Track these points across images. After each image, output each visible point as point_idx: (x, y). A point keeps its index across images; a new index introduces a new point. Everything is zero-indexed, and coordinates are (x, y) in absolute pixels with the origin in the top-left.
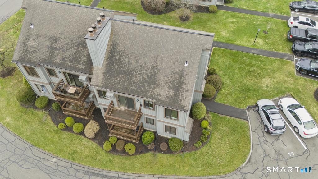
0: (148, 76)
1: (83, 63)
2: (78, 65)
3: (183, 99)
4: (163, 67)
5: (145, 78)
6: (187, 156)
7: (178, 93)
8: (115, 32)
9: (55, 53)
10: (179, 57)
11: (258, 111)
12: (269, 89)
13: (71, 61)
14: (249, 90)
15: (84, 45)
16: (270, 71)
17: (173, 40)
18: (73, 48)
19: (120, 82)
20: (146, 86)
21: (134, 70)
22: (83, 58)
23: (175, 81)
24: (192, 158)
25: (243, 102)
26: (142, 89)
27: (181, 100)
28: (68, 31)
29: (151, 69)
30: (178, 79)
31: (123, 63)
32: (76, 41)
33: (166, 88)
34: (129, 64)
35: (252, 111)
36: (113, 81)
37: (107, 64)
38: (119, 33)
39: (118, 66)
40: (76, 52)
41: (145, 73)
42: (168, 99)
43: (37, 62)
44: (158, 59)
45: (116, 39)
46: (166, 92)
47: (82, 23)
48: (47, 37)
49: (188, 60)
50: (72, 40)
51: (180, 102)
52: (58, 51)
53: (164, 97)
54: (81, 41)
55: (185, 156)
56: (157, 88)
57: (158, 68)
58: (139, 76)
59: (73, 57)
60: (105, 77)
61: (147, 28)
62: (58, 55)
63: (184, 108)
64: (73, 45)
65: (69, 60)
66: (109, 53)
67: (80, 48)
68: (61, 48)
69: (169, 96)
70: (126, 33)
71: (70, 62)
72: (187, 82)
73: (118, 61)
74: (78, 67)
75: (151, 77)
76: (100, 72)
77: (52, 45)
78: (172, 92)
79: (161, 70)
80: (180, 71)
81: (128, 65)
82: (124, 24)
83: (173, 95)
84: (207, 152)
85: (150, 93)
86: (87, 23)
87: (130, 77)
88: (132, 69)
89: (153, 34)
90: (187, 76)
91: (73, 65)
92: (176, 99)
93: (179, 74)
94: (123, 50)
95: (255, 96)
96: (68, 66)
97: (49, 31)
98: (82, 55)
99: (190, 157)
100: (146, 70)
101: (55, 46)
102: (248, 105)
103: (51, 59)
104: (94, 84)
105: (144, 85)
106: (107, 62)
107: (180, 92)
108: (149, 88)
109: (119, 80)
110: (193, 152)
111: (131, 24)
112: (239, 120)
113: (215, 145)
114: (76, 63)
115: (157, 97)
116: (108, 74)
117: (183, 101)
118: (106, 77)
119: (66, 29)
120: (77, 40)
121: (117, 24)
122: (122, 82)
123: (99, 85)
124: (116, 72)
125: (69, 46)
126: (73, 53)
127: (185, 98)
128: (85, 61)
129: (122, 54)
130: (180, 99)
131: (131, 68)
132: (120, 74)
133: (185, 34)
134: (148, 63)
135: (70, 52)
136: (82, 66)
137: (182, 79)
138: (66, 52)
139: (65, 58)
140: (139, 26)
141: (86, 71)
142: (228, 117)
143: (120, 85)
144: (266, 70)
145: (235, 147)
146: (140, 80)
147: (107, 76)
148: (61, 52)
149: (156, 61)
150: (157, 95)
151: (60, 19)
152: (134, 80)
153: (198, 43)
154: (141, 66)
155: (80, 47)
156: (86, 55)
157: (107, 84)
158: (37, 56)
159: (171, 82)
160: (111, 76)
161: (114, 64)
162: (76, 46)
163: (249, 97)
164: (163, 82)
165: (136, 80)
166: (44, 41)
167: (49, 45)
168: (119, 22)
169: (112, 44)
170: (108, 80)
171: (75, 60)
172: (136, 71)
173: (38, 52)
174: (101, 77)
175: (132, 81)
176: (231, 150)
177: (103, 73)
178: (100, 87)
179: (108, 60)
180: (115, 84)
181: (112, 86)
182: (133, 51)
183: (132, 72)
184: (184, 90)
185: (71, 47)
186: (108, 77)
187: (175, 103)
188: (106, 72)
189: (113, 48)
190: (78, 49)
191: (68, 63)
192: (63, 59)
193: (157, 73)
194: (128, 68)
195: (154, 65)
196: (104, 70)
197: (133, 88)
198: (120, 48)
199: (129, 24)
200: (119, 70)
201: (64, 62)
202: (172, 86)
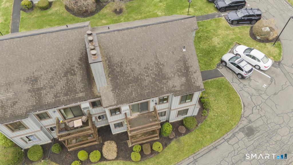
1: (80, 90)
2: (77, 95)
4: (166, 60)
5: (154, 78)
6: (202, 127)
7: (188, 77)
8: (103, 46)
9: (42, 94)
10: (175, 46)
11: (226, 65)
12: (221, 45)
13: (66, 94)
14: (209, 52)
15: (72, 71)
16: (213, 31)
17: (163, 32)
18: (61, 81)
19: (132, 92)
20: (159, 84)
21: (140, 74)
22: (79, 86)
23: (182, 68)
24: (207, 127)
25: (211, 63)
26: (156, 89)
27: (194, 82)
28: (45, 64)
29: (155, 67)
30: (183, 65)
31: (126, 72)
32: (61, 72)
33: (177, 78)
34: (133, 71)
35: (221, 67)
36: (125, 94)
37: (111, 80)
38: (108, 45)
39: (123, 77)
40: (67, 83)
41: (152, 73)
42: (183, 87)
43: (25, 113)
44: (158, 55)
45: (108, 53)
46: (179, 81)
47: (57, 50)
48: (22, 81)
49: (186, 46)
50: (55, 73)
51: (194, 85)
52: (44, 91)
53: (178, 86)
54: (67, 69)
55: (201, 128)
56: (169, 81)
57: (161, 63)
58: (148, 77)
59: (66, 89)
60: (115, 94)
61: (134, 30)
62: (47, 95)
63: (200, 88)
64: (60, 77)
65: (62, 94)
66: (108, 69)
67: (70, 77)
68: (47, 85)
69: (182, 84)
70: (115, 43)
71: (65, 96)
72: (192, 65)
73: (121, 73)
74: (77, 97)
75: (159, 74)
76: (107, 91)
77: (33, 87)
78: (184, 79)
79: (165, 64)
80: (181, 58)
81: (132, 73)
82: (109, 34)
83: (186, 81)
84: (214, 115)
85: (165, 89)
86: (63, 49)
87: (139, 83)
88: (138, 75)
89: (143, 34)
90: (189, 60)
91: (70, 98)
92: (189, 84)
93: (182, 60)
94: (120, 60)
95: (215, 55)
96: (65, 101)
97: (21, 74)
98: (75, 83)
99: (205, 126)
100: (151, 70)
101: (37, 87)
102: (216, 64)
103: (40, 102)
104: (108, 106)
105: (156, 84)
106: (110, 79)
107: (190, 76)
108: (162, 85)
109: (130, 90)
110: (204, 121)
111: (116, 32)
112: (217, 79)
113: (215, 106)
114: (72, 94)
115: (172, 89)
116: (117, 89)
117: (196, 82)
118: (116, 93)
119: (42, 63)
120: (62, 70)
121: (101, 37)
122: (135, 91)
123: (113, 104)
124: (123, 84)
125: (55, 80)
126: (65, 85)
127: (196, 79)
128: (82, 88)
129: (121, 64)
131: (136, 74)
132: (129, 84)
133: (171, 23)
134: (150, 63)
135: (60, 85)
136: (81, 94)
137: (187, 64)
138: (54, 87)
140: (125, 32)
141: (88, 97)
142: (210, 80)
143: (134, 94)
144: (210, 31)
145: (229, 101)
147: (117, 91)
148: (49, 90)
149: (156, 58)
150: (172, 87)
151: (28, 55)
152: (144, 84)
153: (185, 27)
154: (145, 68)
155: (69, 76)
156: (79, 80)
157: (120, 99)
158: (20, 107)
159: (178, 70)
160: (121, 90)
161: (119, 77)
162: (63, 77)
163: (213, 58)
164: (171, 74)
165: (147, 83)
166: (21, 87)
167: (29, 89)
168: (103, 35)
169: (106, 59)
170: (119, 95)
171: (70, 92)
172: (142, 75)
173: (19, 101)
174: (111, 96)
175: (143, 86)
176: (228, 105)
177: (112, 90)
178: (114, 105)
179: (110, 75)
180: (128, 95)
181: (127, 98)
182: (131, 58)
183: (140, 78)
184: (193, 73)
185: (58, 79)
186: (119, 92)
187: (190, 88)
188: (114, 88)
189: (109, 62)
190: (67, 79)
191: (63, 98)
192: (56, 96)
193: (162, 68)
194: (133, 75)
195: (157, 62)
196: (111, 88)
197: (147, 91)
198: (116, 59)
199: (114, 33)
200: (125, 81)
201: (58, 99)
202: (181, 74)
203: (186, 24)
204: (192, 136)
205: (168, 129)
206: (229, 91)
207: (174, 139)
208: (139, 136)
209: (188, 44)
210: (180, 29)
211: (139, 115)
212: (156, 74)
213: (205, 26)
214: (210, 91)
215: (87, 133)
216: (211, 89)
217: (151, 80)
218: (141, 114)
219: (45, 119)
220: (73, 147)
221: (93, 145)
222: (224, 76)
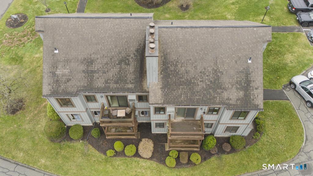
0: (211, 82)
1: (130, 81)
2: (126, 85)
3: (255, 98)
4: (226, 68)
5: (208, 84)
6: (250, 150)
7: (248, 92)
8: (162, 41)
9: (94, 77)
10: (240, 55)
11: (295, 89)
12: (294, 64)
13: (116, 82)
14: (278, 69)
15: (127, 61)
16: (287, 46)
17: (229, 38)
18: (114, 68)
19: (181, 95)
20: (212, 92)
21: (194, 78)
22: (130, 76)
23: (243, 81)
24: (256, 151)
25: (277, 83)
26: (208, 97)
27: (253, 100)
28: (103, 48)
29: (213, 73)
30: (244, 78)
31: (180, 73)
32: (116, 59)
33: (234, 90)
34: (187, 73)
35: (288, 89)
36: (173, 95)
37: (163, 78)
38: (168, 41)
39: (176, 77)
40: (120, 71)
41: (207, 79)
42: (239, 101)
43: (75, 92)
44: (218, 61)
45: (165, 49)
46: (236, 94)
47: (117, 37)
48: (79, 60)
49: (252, 58)
50: (111, 59)
51: (252, 102)
52: (97, 75)
53: (234, 100)
54: (122, 57)
55: (248, 151)
56: (224, 92)
57: (220, 70)
58: (201, 83)
59: (117, 77)
60: (163, 92)
61: (198, 29)
62: (98, 79)
63: (259, 107)
64: (114, 64)
65: (113, 81)
66: (162, 65)
67: (123, 66)
68: (100, 69)
69: (239, 98)
70: (175, 40)
71: (115, 84)
72: (255, 79)
73: (174, 72)
74: (126, 87)
75: (214, 82)
76: (156, 88)
77: (87, 68)
78: (241, 93)
79: (224, 72)
80: (244, 69)
81: (186, 74)
82: (171, 30)
83: (243, 96)
84: (267, 141)
85: (218, 99)
86: (123, 36)
87: (191, 87)
88: (192, 78)
89: (206, 35)
90: (253, 74)
91: (119, 87)
92: (247, 99)
93: (244, 72)
94: (177, 59)
95: (284, 74)
96: (114, 88)
97: (79, 54)
98: (127, 73)
99: (254, 150)
100: (207, 76)
101: (91, 69)
102: (283, 85)
103: (91, 84)
104: (154, 103)
105: (210, 92)
106: (162, 76)
107: (250, 92)
108: (215, 94)
109: (180, 92)
110: (254, 144)
111: (179, 28)
112: (281, 101)
113: (271, 132)
114: (122, 83)
115: (226, 101)
116: (167, 88)
117: (255, 100)
118: (165, 92)
119: (100, 47)
120: (118, 58)
121: (162, 31)
122: (184, 94)
123: (160, 102)
124: (174, 84)
125: (109, 66)
126: (117, 73)
127: (256, 96)
128: (132, 79)
129: (176, 63)
130: (252, 98)
131: (190, 76)
132: (180, 86)
133: (241, 29)
134: (208, 68)
135: (113, 72)
136: (130, 85)
137: (249, 78)
138: (107, 73)
139: (107, 81)
140: (188, 30)
141: (137, 90)
142: (271, 101)
143: (182, 97)
144: (284, 46)
145: (290, 129)
146: (203, 88)
147: (166, 90)
148: (102, 75)
149: (216, 63)
150: (227, 99)
151: (90, 37)
152: (196, 89)
153: (257, 36)
154: (201, 72)
155: (123, 64)
156: (132, 71)
157: (168, 99)
158: (73, 85)
159: (238, 82)
160: (171, 90)
161: (171, 76)
162: (117, 64)
163: (280, 77)
164: (229, 85)
165: (199, 88)
166: (77, 66)
167: (84, 69)
168: (165, 29)
169: (162, 55)
170: (168, 94)
171: (120, 80)
172: (196, 79)
173: (73, 79)
174: (159, 94)
175: (194, 90)
176: (287, 133)
177: (161, 88)
178: (160, 104)
179: (163, 73)
180: (177, 97)
181: (174, 100)
182: (188, 58)
183: (193, 81)
184: (254, 88)
185: (112, 66)
186: (168, 92)
187: (247, 104)
188: (163, 87)
189: (165, 58)
190: (121, 68)
191: (113, 85)
192: (106, 82)
193: (220, 76)
194: (187, 77)
195: (215, 69)
196: (161, 85)
197: (198, 97)
198: (173, 57)
199: (177, 30)
200: (177, 81)
201: (108, 85)
202: (240, 87)
203: (259, 34)
204: (236, 157)
205: (211, 143)
206: (292, 119)
207: (216, 155)
208: (178, 142)
209: (255, 56)
210: (250, 38)
211: (183, 120)
212: (212, 81)
213: (279, 39)
214: (268, 113)
215: (127, 125)
216: (270, 111)
217: (205, 87)
218: (186, 120)
219: (92, 101)
220: (112, 135)
221: (130, 139)
222: (289, 100)
